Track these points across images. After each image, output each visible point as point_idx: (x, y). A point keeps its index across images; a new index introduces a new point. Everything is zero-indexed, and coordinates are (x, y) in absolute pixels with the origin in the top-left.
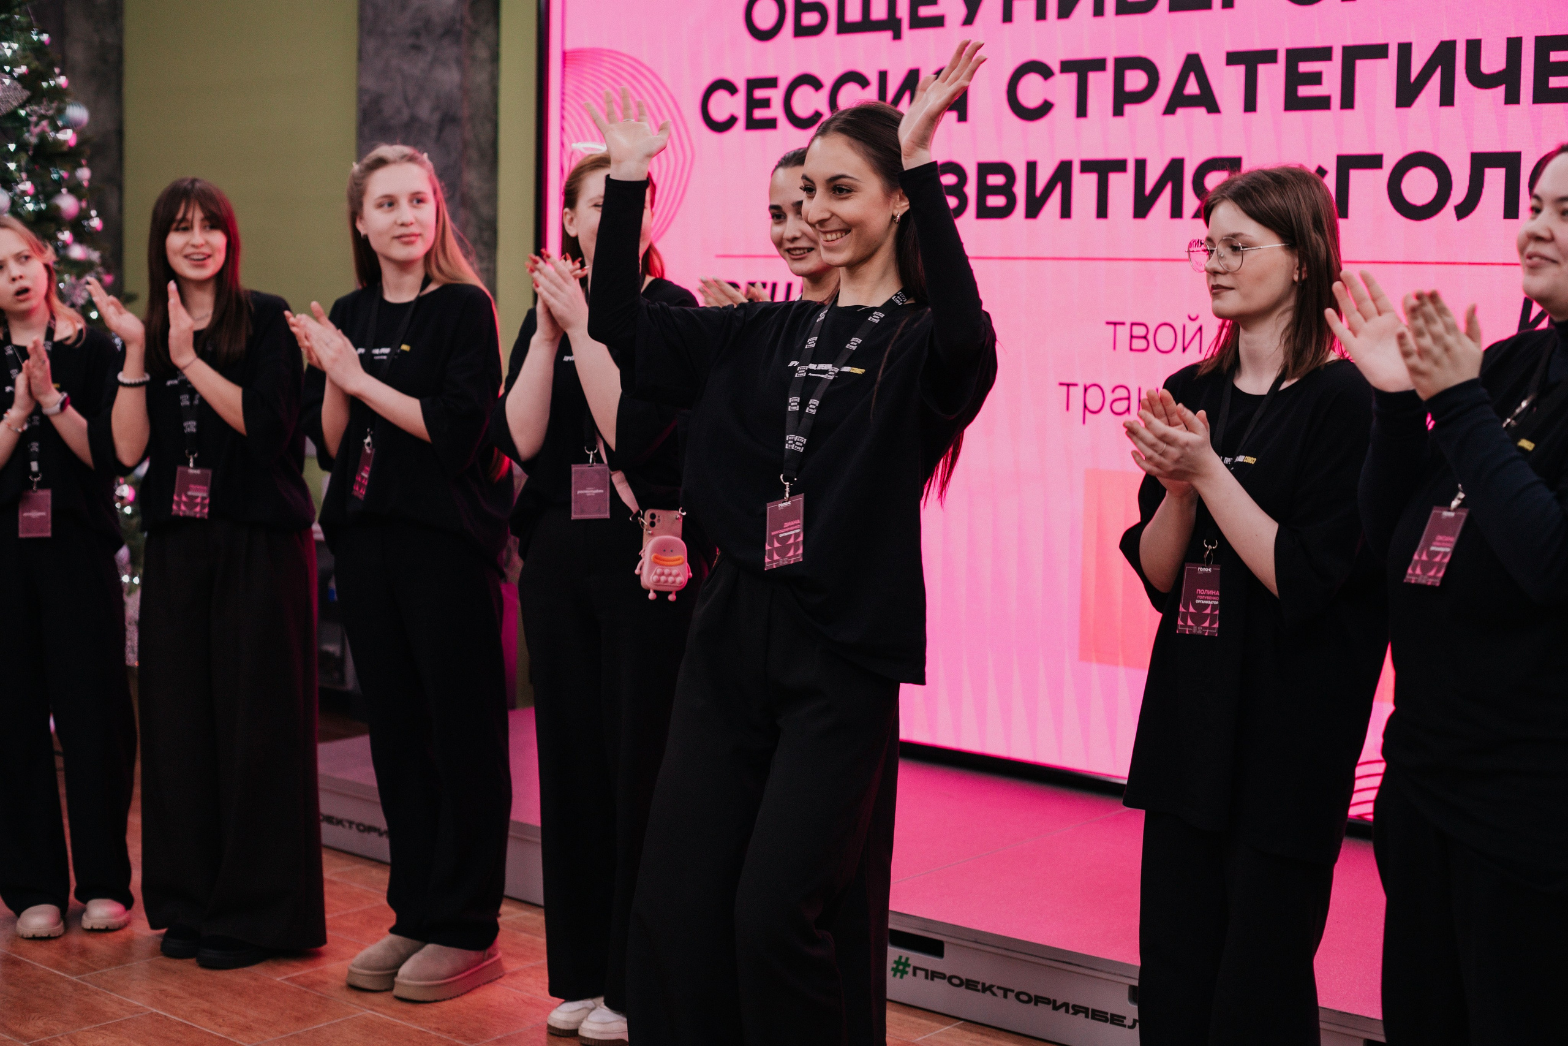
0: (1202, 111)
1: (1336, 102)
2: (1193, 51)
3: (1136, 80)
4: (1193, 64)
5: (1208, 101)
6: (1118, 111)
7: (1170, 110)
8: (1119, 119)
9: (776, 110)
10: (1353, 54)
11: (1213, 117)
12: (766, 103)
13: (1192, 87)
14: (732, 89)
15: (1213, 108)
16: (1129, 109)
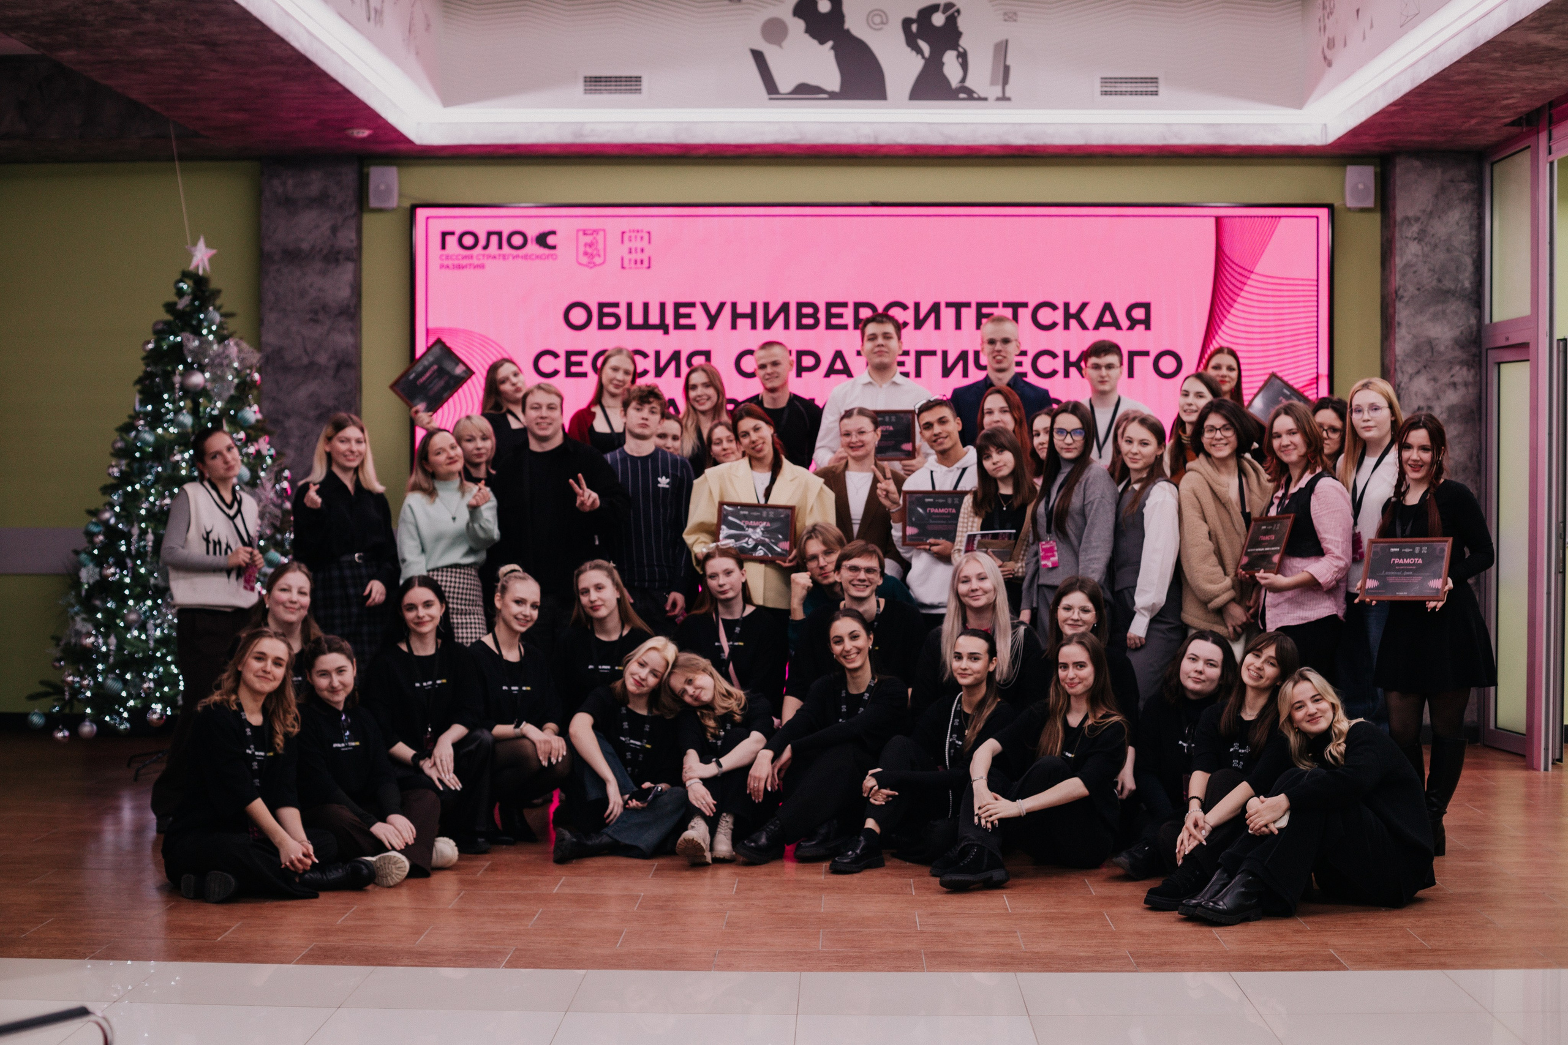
0: (844, 377)
1: (913, 374)
2: (838, 348)
3: (808, 361)
4: (839, 355)
5: (847, 372)
6: (799, 375)
7: (827, 375)
8: (799, 379)
9: (587, 367)
10: (919, 354)
11: (851, 380)
12: (580, 364)
13: (839, 365)
14: (556, 355)
15: (850, 375)
16: (804, 374)
